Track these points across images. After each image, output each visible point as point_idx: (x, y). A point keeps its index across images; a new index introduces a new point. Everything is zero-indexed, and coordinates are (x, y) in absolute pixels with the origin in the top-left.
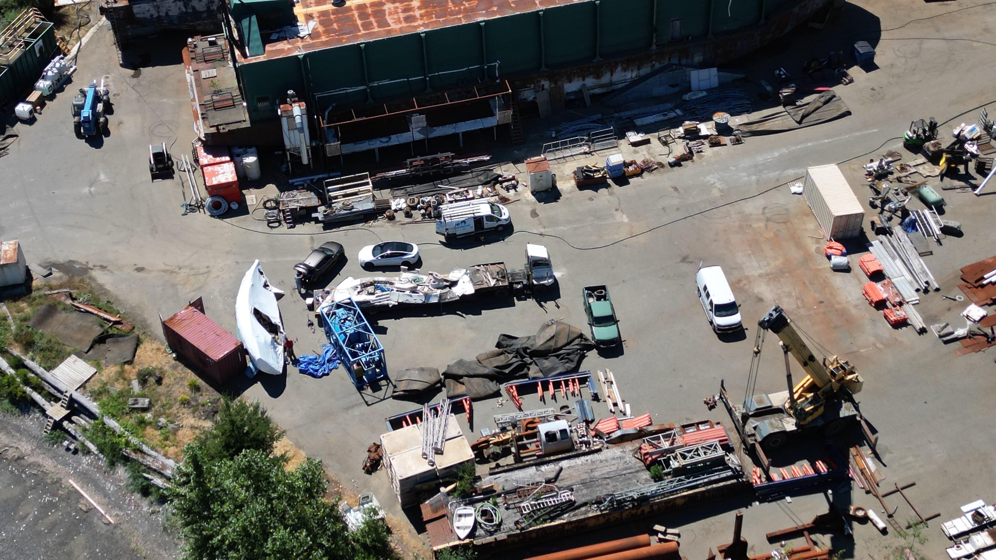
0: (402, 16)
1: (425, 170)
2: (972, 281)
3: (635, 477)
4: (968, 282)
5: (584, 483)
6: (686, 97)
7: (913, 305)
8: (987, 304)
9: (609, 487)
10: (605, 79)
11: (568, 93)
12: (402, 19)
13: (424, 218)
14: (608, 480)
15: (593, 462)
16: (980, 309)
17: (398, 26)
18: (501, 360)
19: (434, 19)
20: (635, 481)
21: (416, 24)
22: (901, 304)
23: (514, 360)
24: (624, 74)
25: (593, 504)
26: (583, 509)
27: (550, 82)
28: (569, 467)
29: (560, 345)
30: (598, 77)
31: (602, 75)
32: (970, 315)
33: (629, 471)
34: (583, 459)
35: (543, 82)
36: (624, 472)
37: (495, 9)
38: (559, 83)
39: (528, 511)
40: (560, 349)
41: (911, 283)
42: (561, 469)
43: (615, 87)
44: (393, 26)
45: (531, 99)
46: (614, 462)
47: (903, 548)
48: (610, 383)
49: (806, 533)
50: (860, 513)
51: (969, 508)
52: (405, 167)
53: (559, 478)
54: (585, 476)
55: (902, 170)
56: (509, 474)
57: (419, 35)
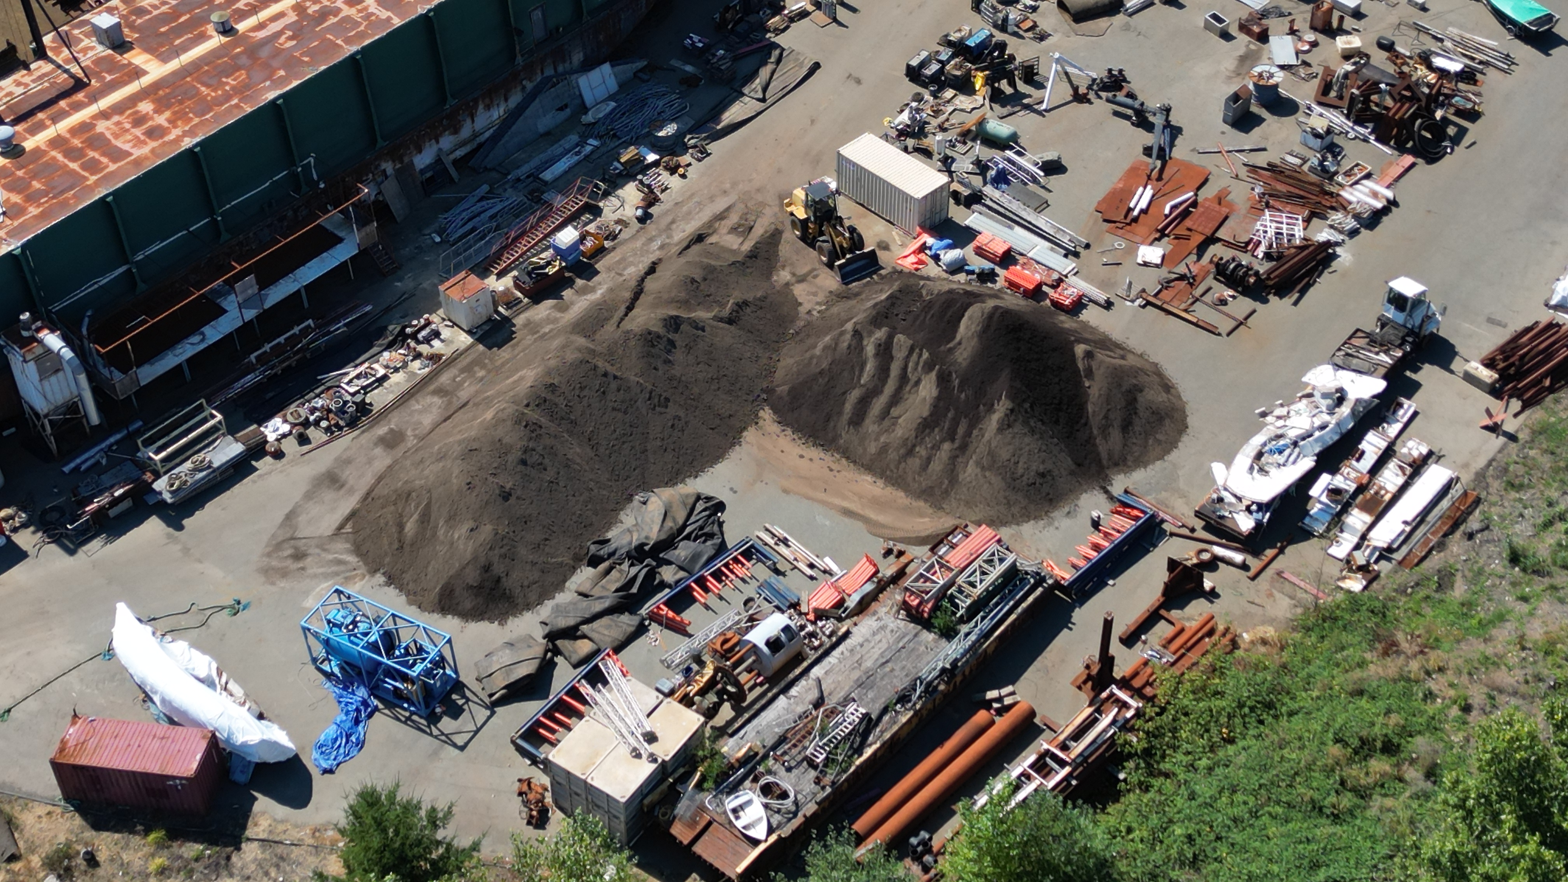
0: (138, 132)
1: (283, 361)
2: (1121, 218)
3: (920, 643)
4: (1115, 222)
5: (861, 684)
6: (589, 118)
7: (1075, 274)
8: (1156, 239)
9: (896, 673)
10: (466, 132)
11: (421, 170)
12: (142, 138)
13: (332, 433)
14: (890, 665)
15: (851, 651)
16: (1153, 248)
17: (145, 150)
18: (616, 579)
19: (196, 120)
20: (923, 648)
21: (172, 136)
22: (1060, 281)
23: (634, 570)
24: (488, 114)
25: (896, 704)
26: (886, 718)
27: (394, 161)
28: (826, 673)
29: (681, 522)
30: (456, 131)
31: (461, 127)
32: (1148, 260)
33: (906, 640)
34: (836, 653)
35: (384, 165)
36: (901, 645)
37: (282, 73)
38: (406, 160)
39: (822, 757)
40: (684, 526)
41: (1052, 249)
42: (819, 682)
43: (482, 138)
44: (137, 153)
46: (878, 638)
47: (1279, 574)
48: (785, 541)
49: (1163, 612)
50: (1206, 556)
51: (1317, 490)
52: (251, 369)
53: (825, 694)
54: (856, 675)
55: (937, 113)
56: (755, 722)
57: (190, 151)
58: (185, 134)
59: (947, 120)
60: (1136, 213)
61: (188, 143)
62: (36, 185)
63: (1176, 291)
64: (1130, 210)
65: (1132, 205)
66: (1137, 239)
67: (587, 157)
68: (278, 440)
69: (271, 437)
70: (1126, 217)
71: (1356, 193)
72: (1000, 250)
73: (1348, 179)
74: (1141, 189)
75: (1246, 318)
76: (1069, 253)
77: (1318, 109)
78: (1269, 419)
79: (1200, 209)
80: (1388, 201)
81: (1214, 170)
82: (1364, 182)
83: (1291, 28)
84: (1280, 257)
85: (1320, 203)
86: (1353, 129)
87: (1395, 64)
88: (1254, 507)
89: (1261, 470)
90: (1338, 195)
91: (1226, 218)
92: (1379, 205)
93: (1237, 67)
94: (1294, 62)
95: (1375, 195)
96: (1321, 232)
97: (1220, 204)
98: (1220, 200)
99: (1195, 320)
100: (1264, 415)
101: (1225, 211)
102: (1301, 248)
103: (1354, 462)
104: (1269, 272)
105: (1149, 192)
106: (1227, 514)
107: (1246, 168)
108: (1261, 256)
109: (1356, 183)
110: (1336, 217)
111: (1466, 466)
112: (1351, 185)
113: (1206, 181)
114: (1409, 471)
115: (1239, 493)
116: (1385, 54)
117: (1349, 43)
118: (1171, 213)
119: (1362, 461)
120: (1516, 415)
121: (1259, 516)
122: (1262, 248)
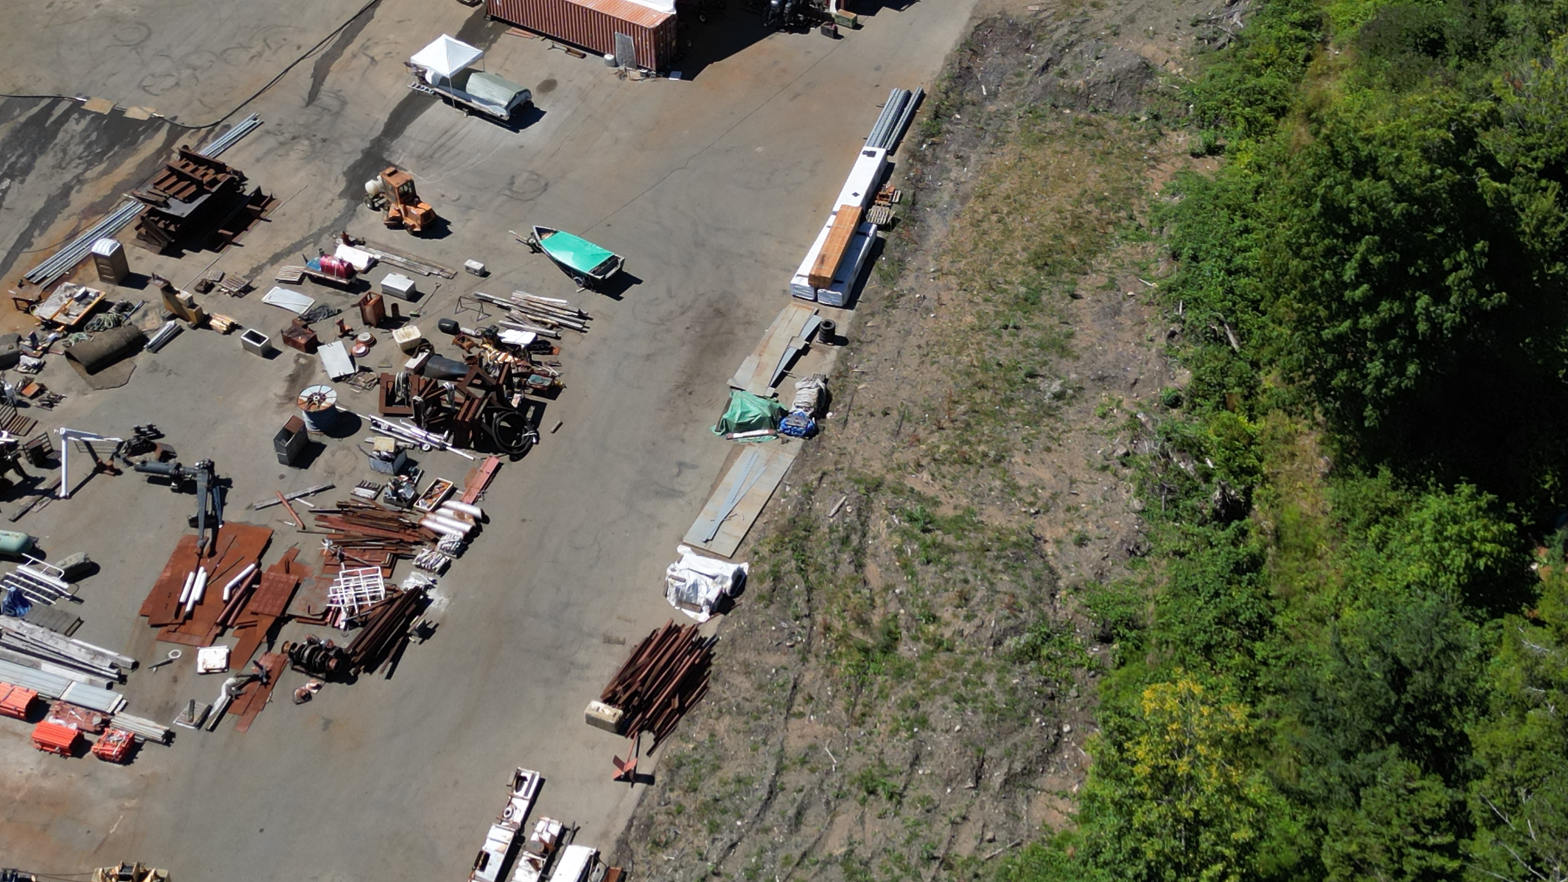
2: (171, 619)
4: (166, 625)
16: (214, 648)
22: (106, 723)
32: (209, 667)
60: (188, 608)
63: (249, 698)
64: (182, 605)
65: (182, 599)
66: (196, 640)
70: (177, 616)
71: (439, 519)
72: (22, 702)
73: (429, 502)
74: (192, 575)
76: (113, 683)
77: (385, 423)
79: (264, 584)
80: (476, 519)
81: (275, 526)
82: (447, 502)
83: (342, 329)
84: (365, 620)
85: (402, 541)
86: (427, 439)
87: (463, 348)
90: (421, 526)
91: (297, 586)
92: (467, 528)
93: (287, 391)
94: (351, 370)
95: (460, 516)
96: (407, 577)
97: (288, 571)
98: (287, 566)
101: (293, 578)
102: (390, 603)
103: (478, 873)
104: (355, 645)
105: (202, 576)
107: (313, 516)
108: (343, 626)
109: (439, 506)
110: (424, 553)
111: (605, 835)
112: (433, 511)
113: (269, 541)
114: (542, 861)
116: (452, 338)
117: (408, 335)
118: (231, 596)
119: (488, 867)
120: (650, 753)
122: (343, 616)
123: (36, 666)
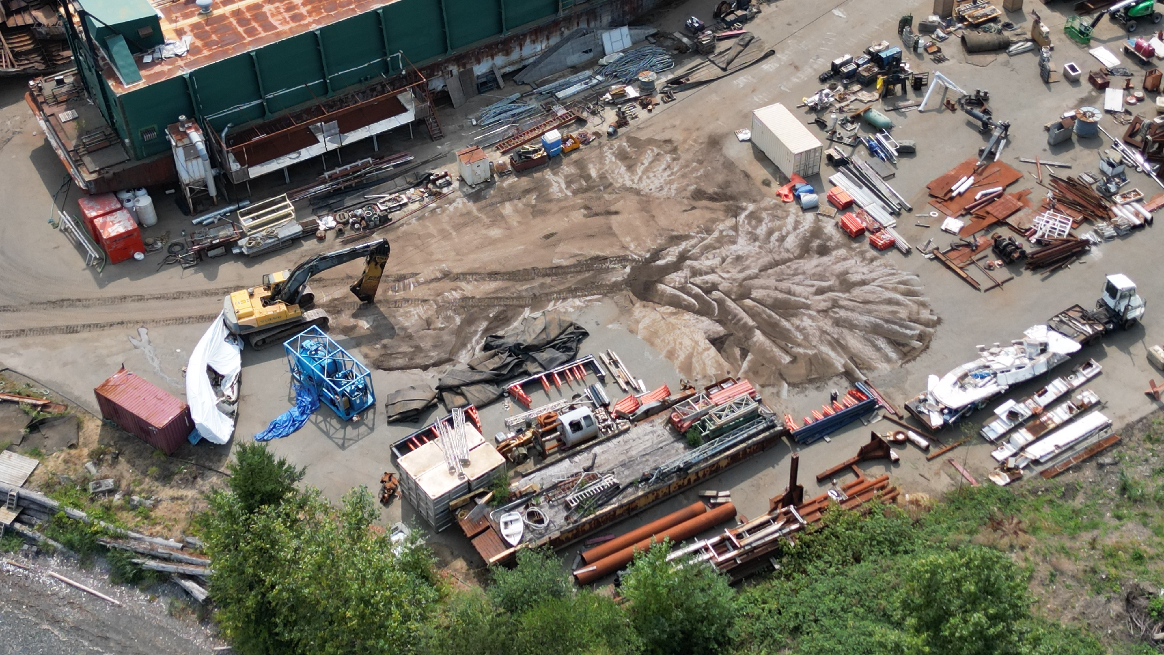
0: (287, 15)
1: (346, 181)
2: (941, 196)
3: (671, 448)
4: (936, 197)
5: (623, 465)
6: (603, 61)
7: (892, 227)
8: (961, 215)
10: (515, 55)
11: (478, 77)
12: (288, 19)
14: (647, 456)
15: (626, 442)
16: (957, 221)
17: (286, 27)
18: (496, 362)
19: (325, 14)
20: (674, 451)
22: (879, 230)
23: (509, 359)
24: (533, 46)
25: (640, 482)
26: (630, 490)
27: (459, 66)
28: (602, 452)
29: (553, 336)
30: (508, 54)
31: (512, 52)
32: (949, 228)
33: (663, 444)
34: (615, 441)
35: (451, 68)
36: (660, 445)
38: (468, 67)
39: (575, 504)
40: (555, 339)
41: (884, 208)
42: (595, 456)
43: (526, 63)
44: (281, 28)
45: (440, 88)
46: (647, 438)
47: (950, 461)
48: (616, 363)
49: (855, 467)
50: (901, 437)
51: (1002, 410)
52: (324, 182)
53: (596, 465)
54: (622, 458)
55: (842, 99)
56: (543, 472)
57: (313, 33)
58: (314, 22)
59: (848, 105)
60: (954, 194)
61: (314, 27)
62: (214, 37)
63: (960, 253)
64: (952, 191)
65: (953, 188)
66: (948, 212)
67: (592, 87)
68: (326, 230)
69: (322, 227)
70: (946, 195)
71: (1124, 210)
72: (844, 200)
73: (1123, 199)
74: (965, 178)
75: (1003, 283)
76: (894, 213)
77: (1122, 146)
78: (985, 353)
79: (1002, 200)
80: (1146, 220)
81: (1026, 174)
82: (1135, 204)
83: (1127, 85)
84: (1048, 244)
85: (1094, 212)
86: (1142, 165)
88: (946, 411)
89: (962, 387)
90: (1110, 210)
91: (1020, 209)
92: (1138, 222)
94: (1119, 110)
95: (1137, 214)
96: (1086, 233)
97: (1019, 200)
98: (1020, 197)
99: (965, 276)
100: (983, 350)
101: (1020, 204)
102: (1068, 241)
103: (1036, 397)
104: (1034, 253)
105: (970, 182)
106: (926, 411)
107: (1051, 179)
108: (1033, 241)
109: (1128, 204)
110: (1102, 225)
111: (1122, 417)
112: (1123, 205)
113: (1016, 181)
114: (1076, 411)
115: (939, 399)
118: (980, 199)
119: (1043, 397)
121: (947, 417)
122: (1036, 236)
123: (861, 187)
